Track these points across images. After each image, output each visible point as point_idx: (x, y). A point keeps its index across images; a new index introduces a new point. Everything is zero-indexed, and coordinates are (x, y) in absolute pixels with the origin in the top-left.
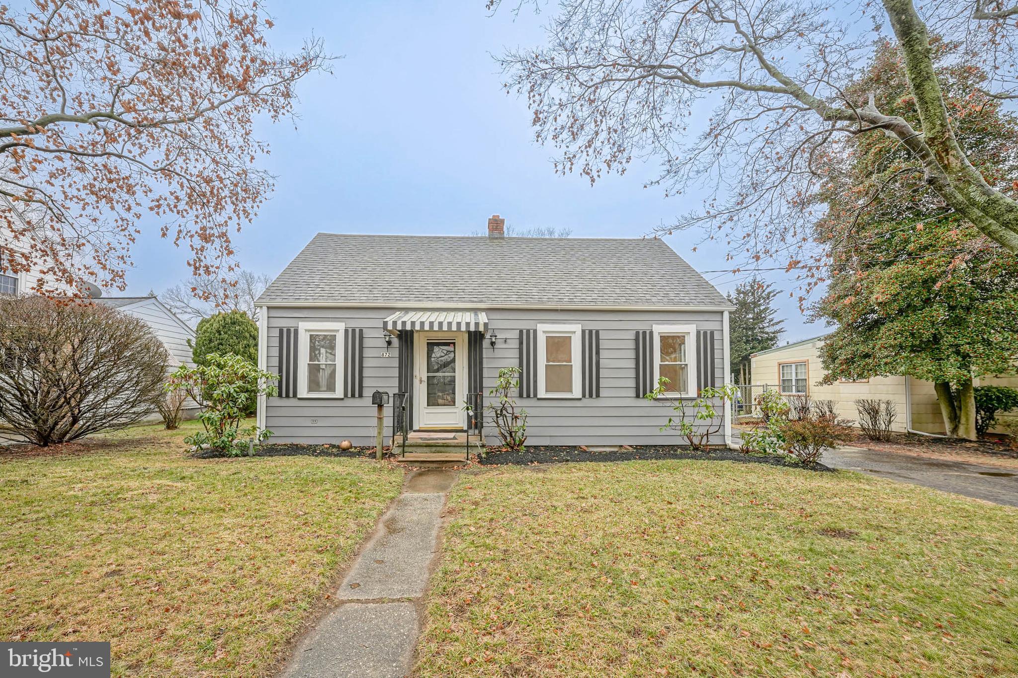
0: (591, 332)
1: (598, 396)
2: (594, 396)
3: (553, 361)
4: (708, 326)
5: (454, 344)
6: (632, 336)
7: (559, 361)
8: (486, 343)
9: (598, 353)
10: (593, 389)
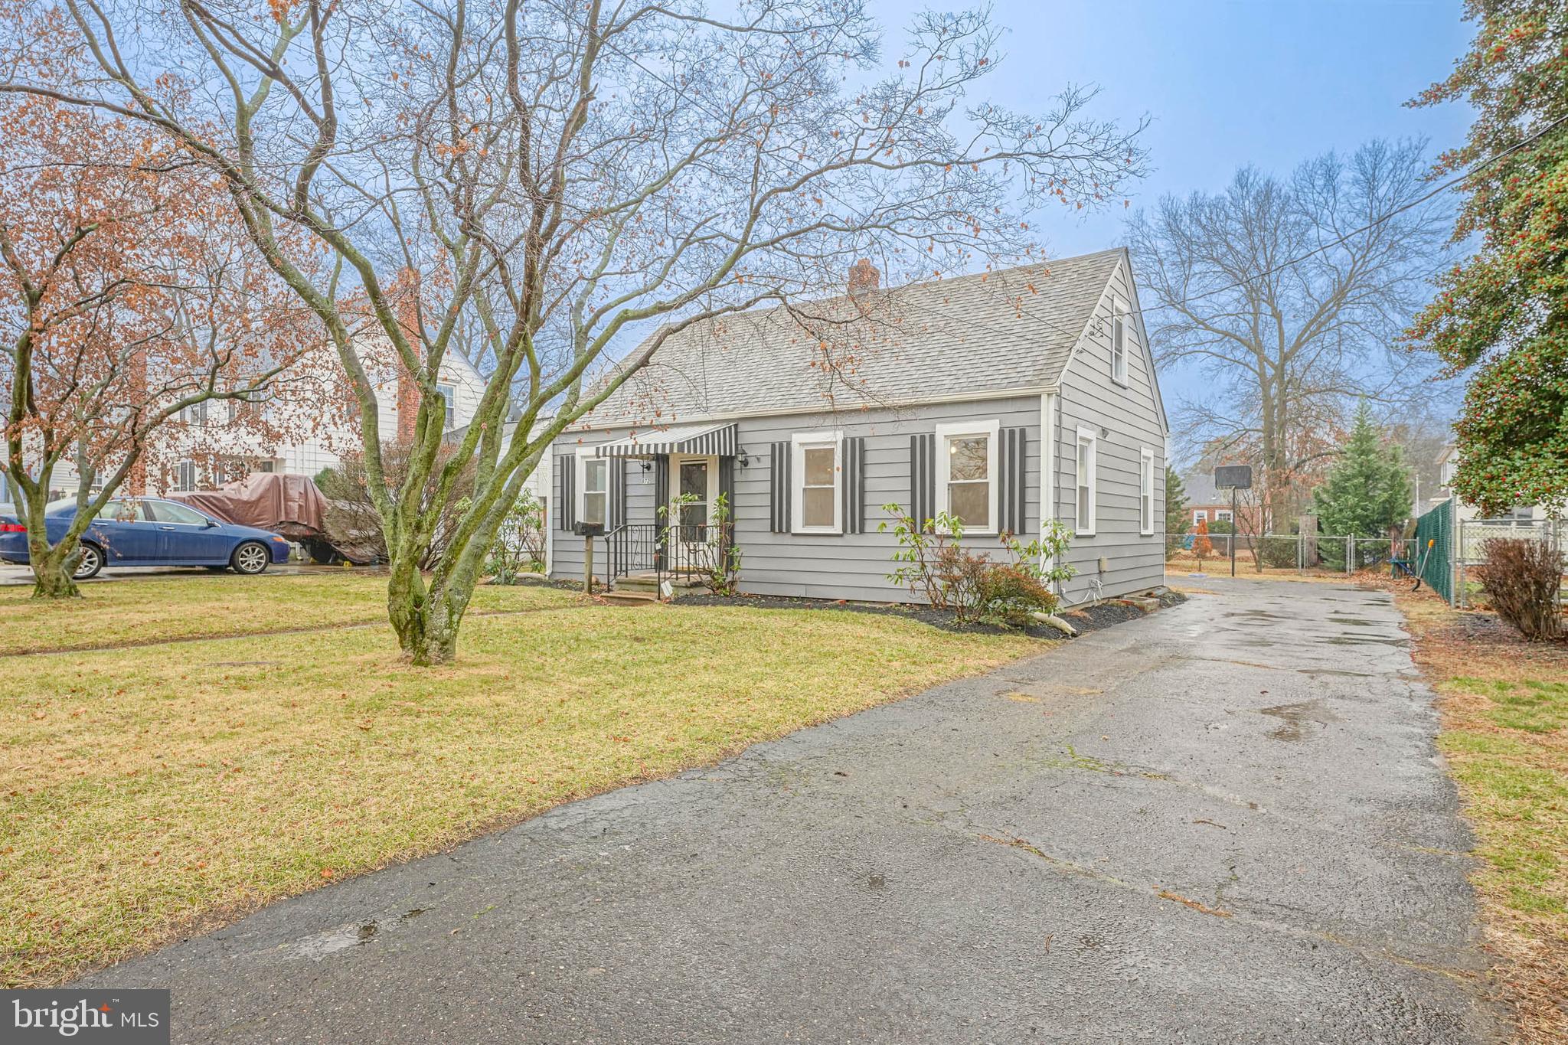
0: (853, 440)
1: (862, 531)
2: (857, 532)
3: (814, 484)
4: (1017, 421)
5: (706, 465)
6: (907, 443)
7: (821, 483)
8: (737, 465)
9: (862, 471)
10: (856, 523)
